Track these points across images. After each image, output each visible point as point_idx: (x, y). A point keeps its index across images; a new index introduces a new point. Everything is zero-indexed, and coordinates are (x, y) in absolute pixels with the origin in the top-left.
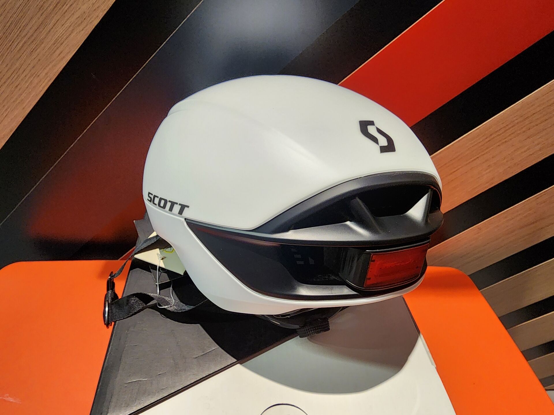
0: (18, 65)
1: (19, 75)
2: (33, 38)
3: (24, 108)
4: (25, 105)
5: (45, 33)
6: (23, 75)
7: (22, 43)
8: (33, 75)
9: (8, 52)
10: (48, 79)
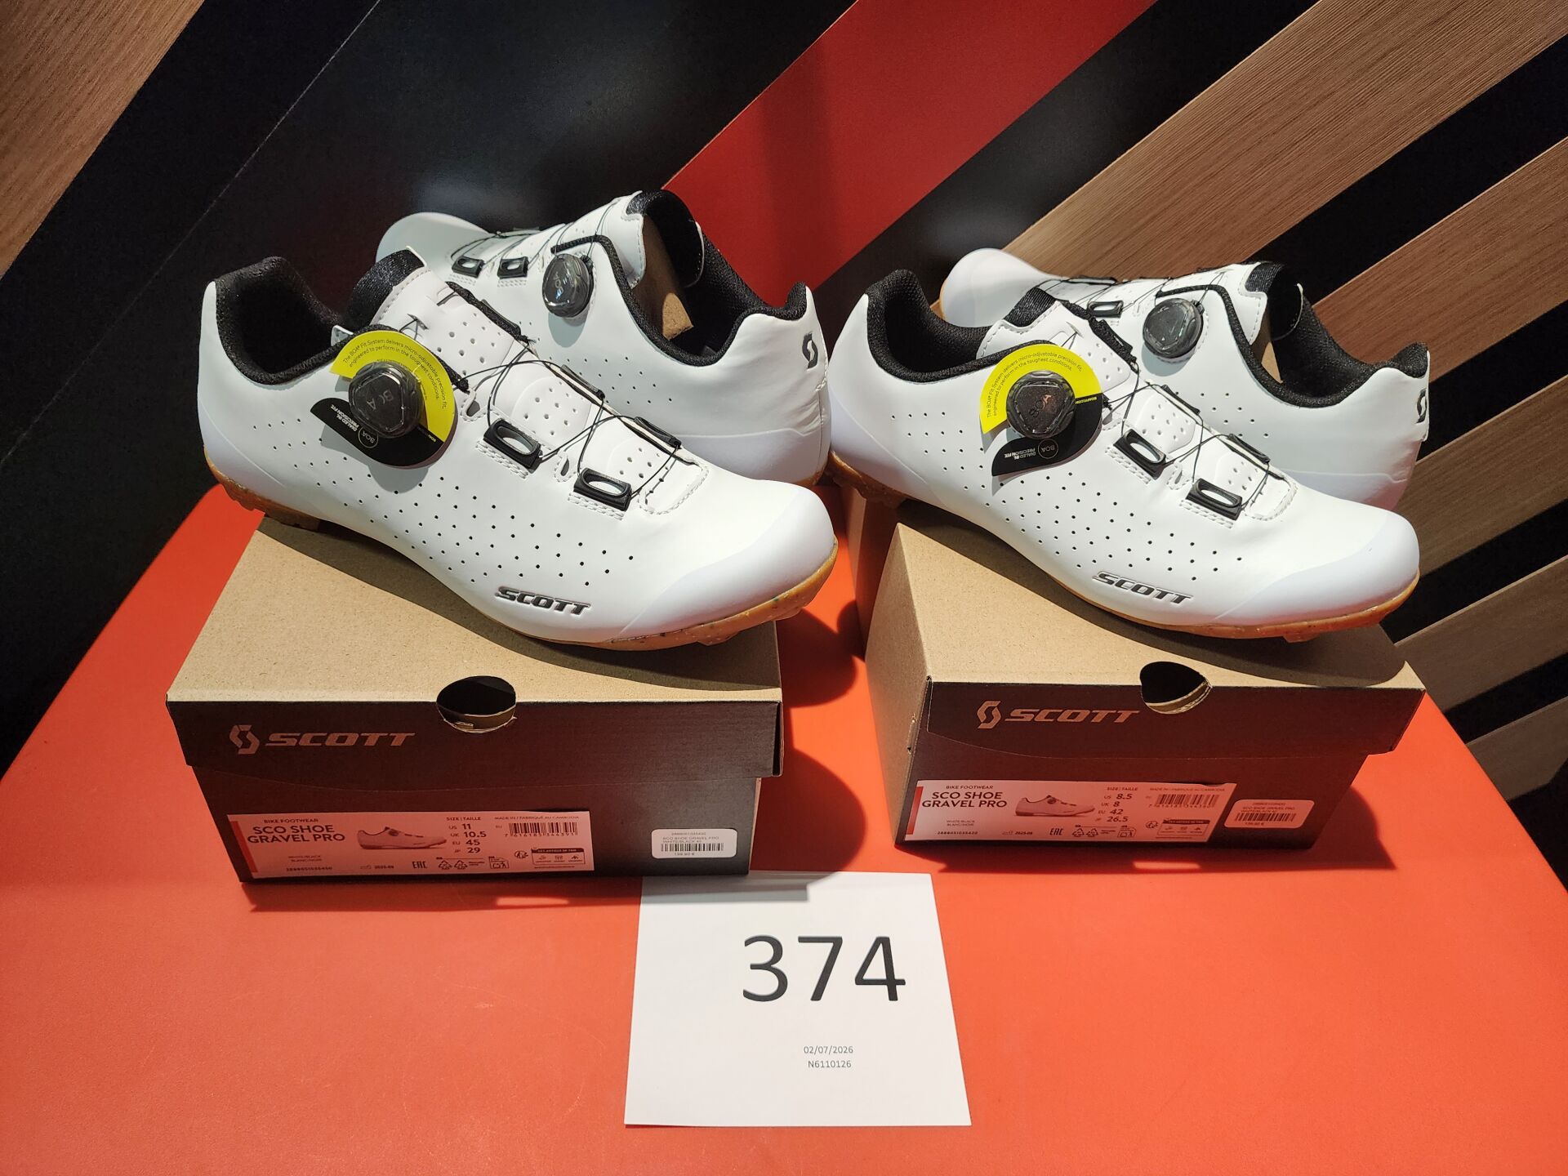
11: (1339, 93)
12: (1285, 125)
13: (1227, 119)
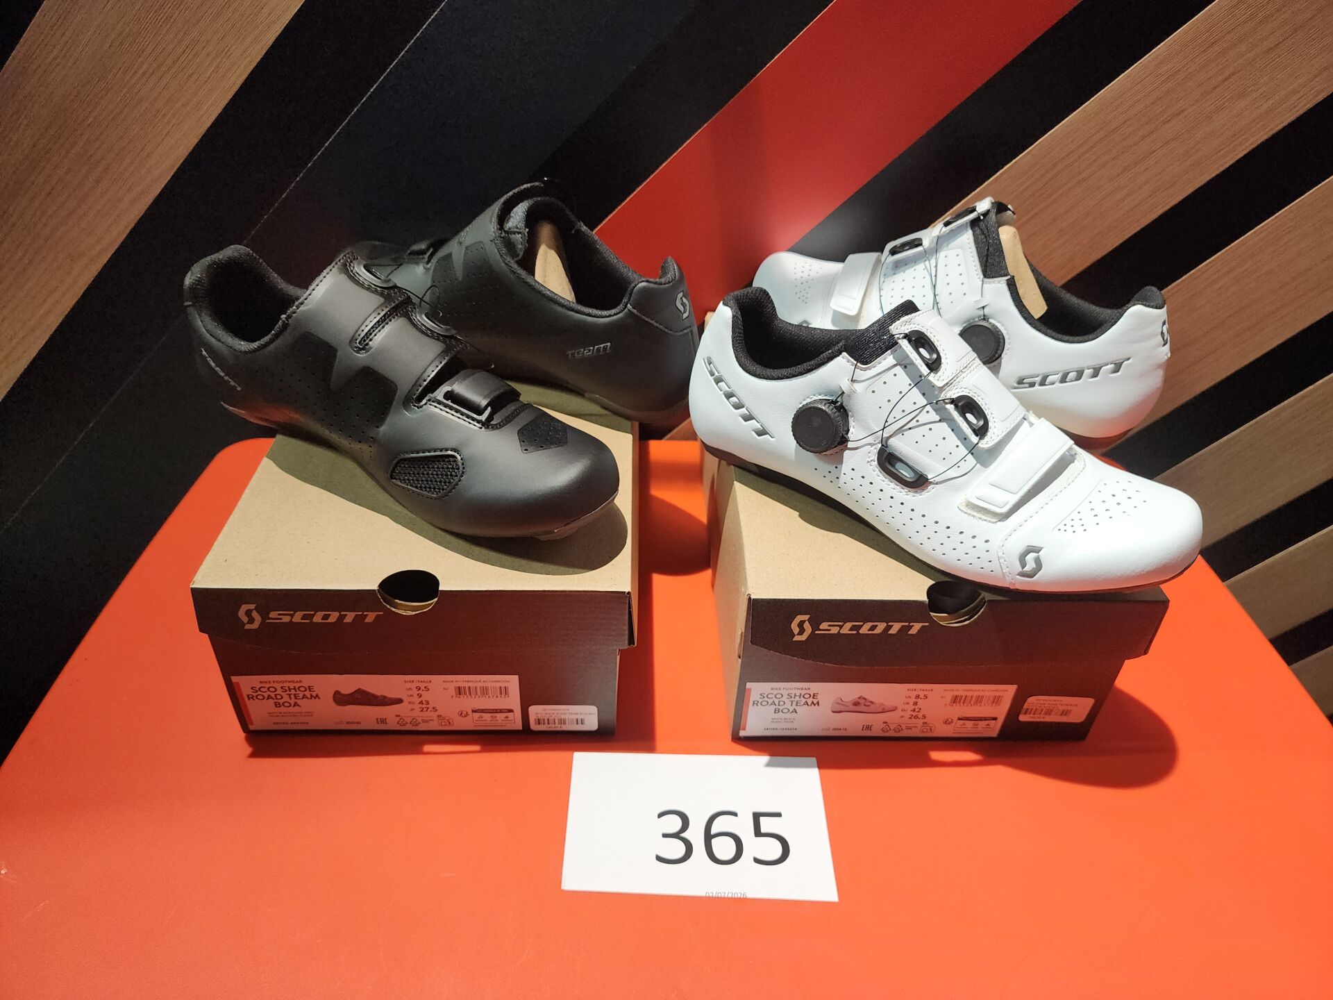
11: (1190, 110)
12: (1144, 137)
13: (1095, 134)
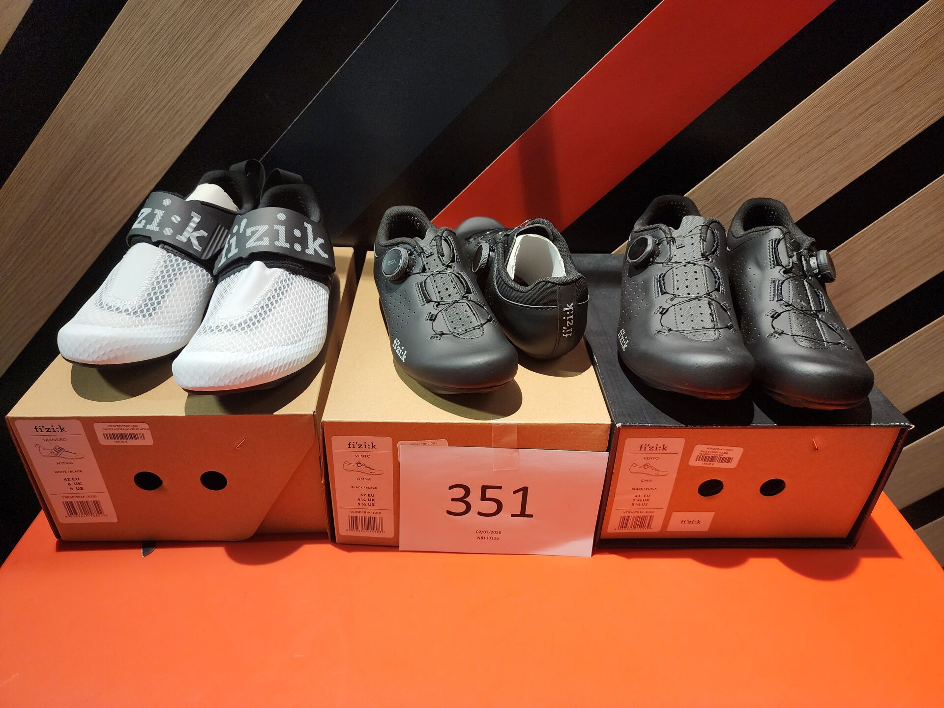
0: (181, 85)
1: (182, 97)
2: (203, 52)
3: (183, 139)
4: (183, 136)
5: (216, 47)
6: (187, 96)
7: (190, 57)
8: (197, 97)
9: (172, 69)
10: (215, 101)
